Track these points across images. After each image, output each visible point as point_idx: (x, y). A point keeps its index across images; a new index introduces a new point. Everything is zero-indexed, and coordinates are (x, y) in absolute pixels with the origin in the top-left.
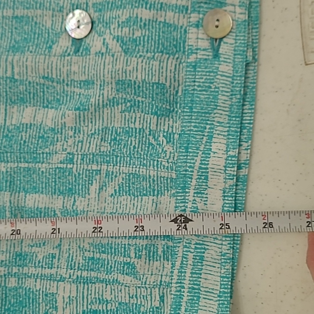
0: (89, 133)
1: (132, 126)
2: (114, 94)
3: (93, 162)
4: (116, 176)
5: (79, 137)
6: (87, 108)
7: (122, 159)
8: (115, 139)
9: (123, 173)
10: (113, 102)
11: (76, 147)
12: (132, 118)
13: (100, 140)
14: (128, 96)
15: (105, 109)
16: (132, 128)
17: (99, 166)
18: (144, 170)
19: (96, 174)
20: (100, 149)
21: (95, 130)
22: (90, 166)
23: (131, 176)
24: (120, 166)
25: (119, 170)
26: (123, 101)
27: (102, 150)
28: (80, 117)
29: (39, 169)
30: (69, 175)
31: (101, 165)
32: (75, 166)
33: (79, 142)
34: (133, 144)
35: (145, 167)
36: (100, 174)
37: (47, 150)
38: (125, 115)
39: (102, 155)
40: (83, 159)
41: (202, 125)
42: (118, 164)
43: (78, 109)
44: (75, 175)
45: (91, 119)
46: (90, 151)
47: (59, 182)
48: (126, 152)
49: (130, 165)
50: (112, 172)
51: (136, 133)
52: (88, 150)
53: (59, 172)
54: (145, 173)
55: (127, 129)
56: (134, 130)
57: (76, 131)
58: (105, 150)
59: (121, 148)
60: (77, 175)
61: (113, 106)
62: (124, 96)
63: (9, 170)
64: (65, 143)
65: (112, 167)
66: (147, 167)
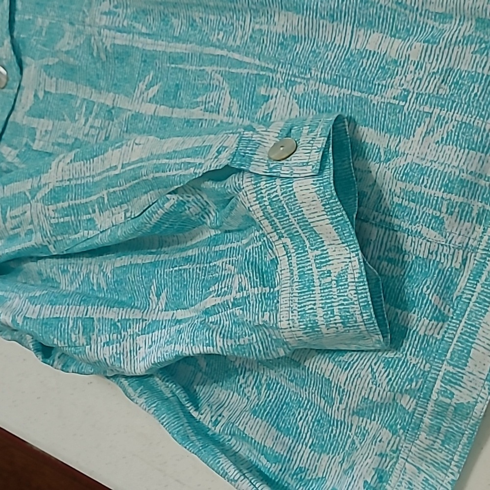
0: (432, 71)
1: (480, 70)
2: (471, 31)
3: (427, 103)
4: (447, 123)
5: (419, 74)
6: (438, 41)
7: (459, 105)
8: (457, 82)
9: (455, 120)
10: (467, 40)
11: (413, 84)
12: (482, 61)
13: (441, 81)
14: (486, 37)
15: (457, 47)
16: (479, 74)
17: (432, 109)
18: (480, 123)
19: (427, 117)
20: (438, 91)
21: (439, 69)
22: (422, 107)
23: (464, 125)
24: (454, 113)
25: (452, 116)
26: (479, 40)
27: (440, 93)
28: (426, 51)
29: (371, 101)
30: (399, 112)
31: (434, 108)
32: (408, 104)
33: (417, 79)
34: (476, 91)
35: (482, 119)
36: (431, 117)
37: (384, 82)
38: (476, 57)
39: (439, 98)
40: (417, 99)
42: (453, 110)
43: (428, 41)
44: (405, 114)
45: (438, 56)
46: (427, 91)
47: (389, 118)
48: (465, 99)
49: (465, 113)
50: (444, 118)
51: (482, 79)
52: (425, 90)
53: (390, 107)
54: (480, 125)
55: (473, 74)
56: (481, 75)
57: (419, 66)
58: (443, 94)
59: (460, 93)
60: (407, 114)
61: (467, 44)
62: (482, 36)
63: (342, 95)
64: (404, 78)
65: (445, 112)
66: (484, 119)
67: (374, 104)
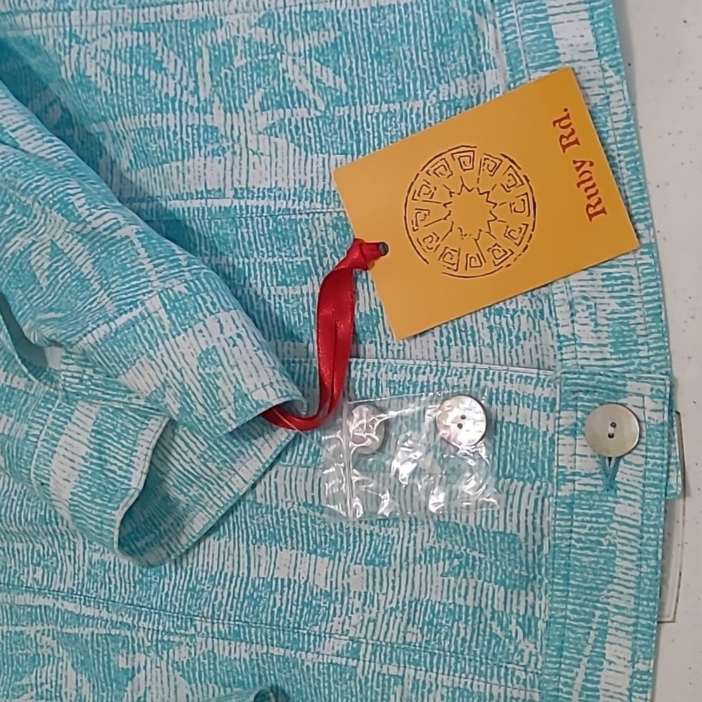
0: (388, 606)
1: (460, 601)
2: (431, 540)
3: (391, 659)
4: (430, 691)
5: (371, 612)
6: (386, 560)
7: (442, 660)
8: (431, 622)
9: (443, 686)
10: (430, 556)
11: (364, 628)
12: (460, 588)
13: (405, 621)
14: (457, 547)
15: (418, 566)
16: (460, 606)
17: (402, 669)
18: (482, 684)
19: (396, 683)
20: (404, 637)
21: (398, 602)
22: (385, 667)
23: (458, 693)
24: (437, 673)
25: (436, 679)
26: (447, 555)
27: (408, 640)
28: (374, 577)
29: (303, 661)
30: (350, 679)
31: (405, 667)
32: (361, 663)
33: (369, 621)
34: (462, 634)
35: (483, 679)
36: (403, 684)
37: (317, 628)
38: (449, 581)
39: (408, 649)
40: (374, 653)
41: (587, 610)
42: (435, 670)
43: (372, 562)
44: (360, 681)
45: (393, 581)
46: (388, 640)
47: (336, 689)
48: (450, 646)
49: (455, 671)
50: (424, 682)
51: (467, 615)
52: (385, 638)
53: (335, 670)
54: (482, 690)
55: (452, 606)
56: (464, 609)
57: (367, 600)
58: (414, 641)
59: (440, 638)
60: (363, 681)
61: (430, 562)
62: (450, 547)
63: (254, 657)
64: (347, 620)
65: (423, 673)
66: (486, 678)
67: (308, 667)
